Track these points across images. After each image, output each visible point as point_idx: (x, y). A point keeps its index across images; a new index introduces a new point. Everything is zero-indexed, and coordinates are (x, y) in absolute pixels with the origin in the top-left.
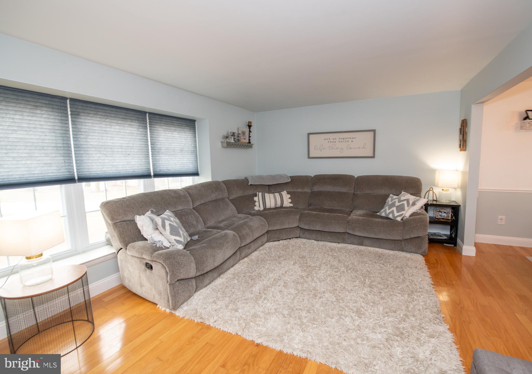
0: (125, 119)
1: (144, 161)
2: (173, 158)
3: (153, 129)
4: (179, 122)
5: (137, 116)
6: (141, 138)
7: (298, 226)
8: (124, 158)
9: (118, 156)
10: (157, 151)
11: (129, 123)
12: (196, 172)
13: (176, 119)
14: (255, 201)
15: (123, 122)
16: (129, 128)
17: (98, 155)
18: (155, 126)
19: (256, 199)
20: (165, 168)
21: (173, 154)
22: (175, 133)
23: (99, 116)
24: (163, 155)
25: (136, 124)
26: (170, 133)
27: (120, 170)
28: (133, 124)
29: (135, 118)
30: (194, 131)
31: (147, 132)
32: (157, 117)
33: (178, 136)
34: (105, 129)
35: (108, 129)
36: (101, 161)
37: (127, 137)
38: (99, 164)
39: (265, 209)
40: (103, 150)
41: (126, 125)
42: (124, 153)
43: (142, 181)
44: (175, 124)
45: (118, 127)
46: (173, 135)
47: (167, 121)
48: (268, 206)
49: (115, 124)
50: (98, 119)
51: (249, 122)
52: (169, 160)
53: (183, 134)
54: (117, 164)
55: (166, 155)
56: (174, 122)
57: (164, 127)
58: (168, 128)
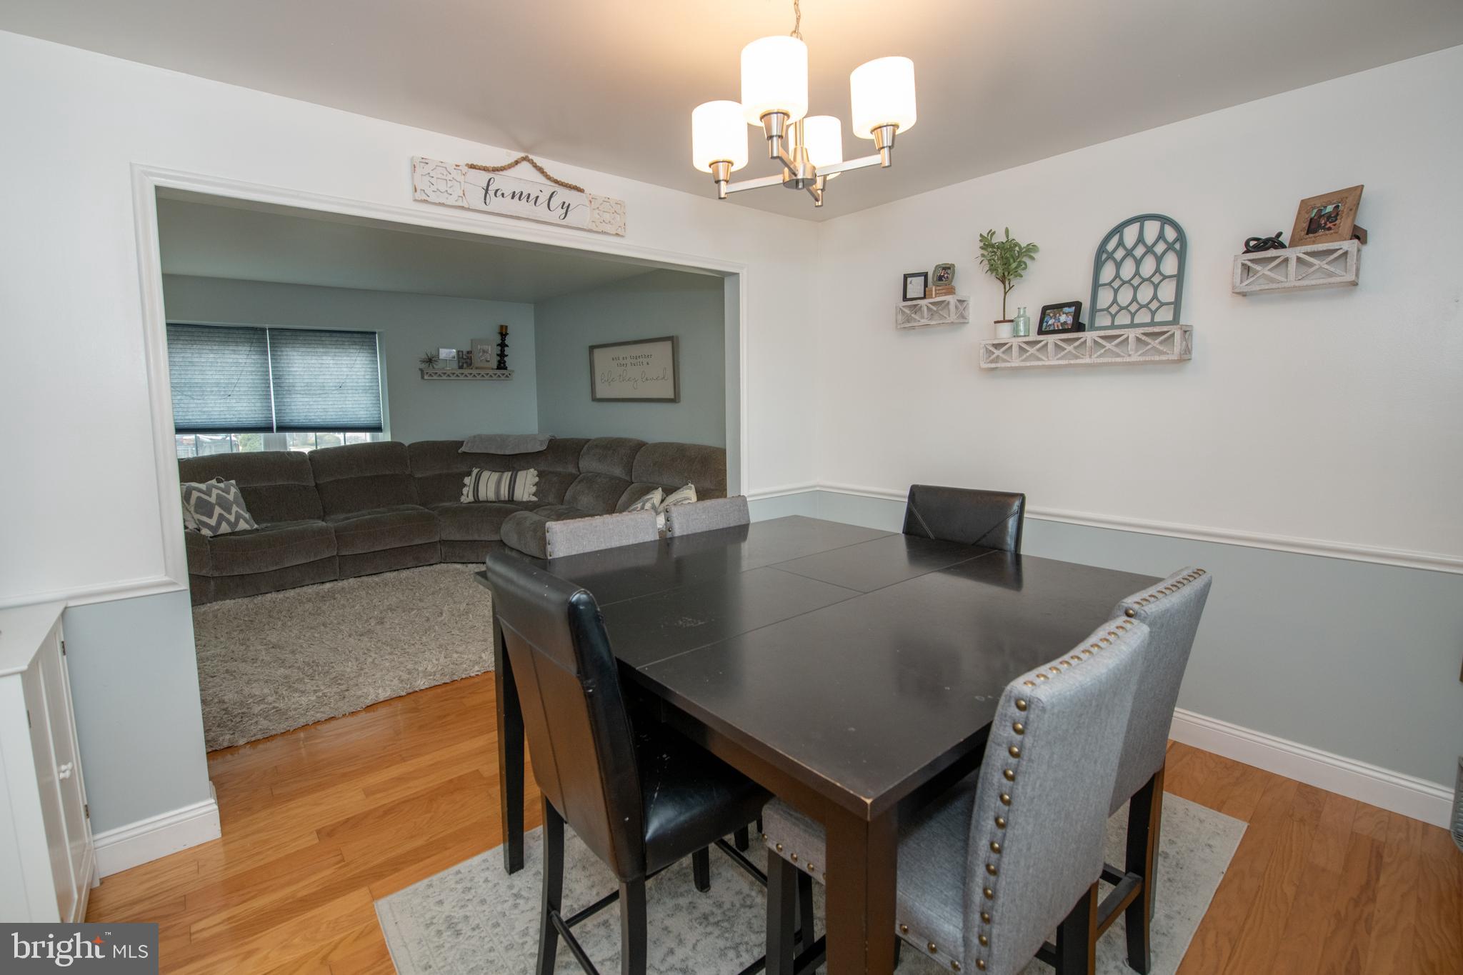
0: (225, 343)
1: (259, 404)
2: (320, 399)
3: (279, 353)
4: (335, 339)
5: (248, 336)
6: (253, 369)
7: (502, 541)
8: (222, 401)
9: (212, 397)
10: (286, 388)
11: (231, 348)
12: (377, 425)
13: (328, 334)
14: (465, 485)
15: (222, 347)
16: (233, 356)
17: (179, 397)
18: (283, 349)
19: (467, 480)
20: (303, 417)
21: (320, 394)
22: (324, 358)
23: (181, 342)
24: (298, 396)
25: (244, 349)
26: (314, 358)
27: (214, 419)
28: (240, 348)
29: (243, 340)
30: (373, 351)
31: (267, 359)
32: (288, 334)
33: (331, 362)
34: (190, 360)
35: (197, 360)
36: (182, 405)
37: (227, 369)
38: (180, 409)
39: (477, 500)
40: (187, 389)
41: (226, 352)
42: (222, 393)
43: (262, 436)
44: (327, 342)
45: (212, 356)
46: (320, 361)
47: (307, 338)
48: (482, 496)
49: (208, 351)
50: (180, 346)
51: (502, 327)
52: (311, 403)
53: (345, 358)
54: (211, 409)
55: (305, 396)
56: (323, 339)
57: (304, 349)
58: (309, 350)
